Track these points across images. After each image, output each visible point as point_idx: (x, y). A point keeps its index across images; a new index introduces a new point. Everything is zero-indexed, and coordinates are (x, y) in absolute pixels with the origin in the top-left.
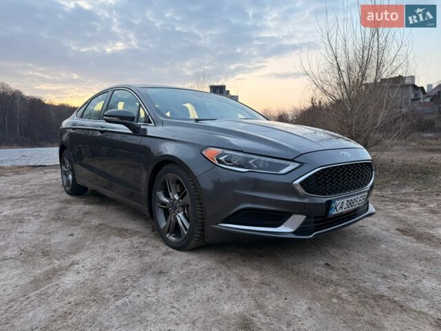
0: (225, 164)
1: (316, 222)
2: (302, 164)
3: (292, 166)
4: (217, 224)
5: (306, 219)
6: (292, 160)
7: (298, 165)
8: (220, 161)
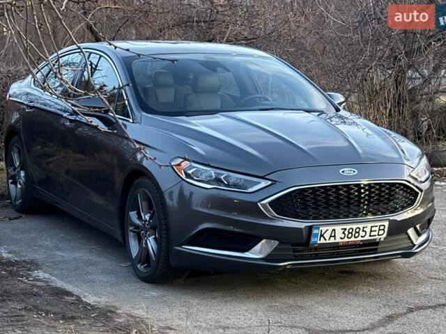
0: (193, 179)
1: (294, 251)
2: (274, 182)
3: (264, 184)
4: (180, 246)
5: (278, 245)
6: (263, 178)
7: (270, 182)
8: (188, 175)
